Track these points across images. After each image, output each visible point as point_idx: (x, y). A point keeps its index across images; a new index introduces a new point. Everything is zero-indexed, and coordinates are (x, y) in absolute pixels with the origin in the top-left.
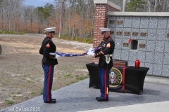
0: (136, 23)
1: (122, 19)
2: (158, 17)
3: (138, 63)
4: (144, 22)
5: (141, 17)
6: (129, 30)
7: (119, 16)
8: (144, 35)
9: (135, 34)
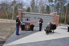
0: (28, 15)
2: (33, 14)
4: (30, 15)
7: (24, 13)
8: (30, 17)
9: (28, 17)
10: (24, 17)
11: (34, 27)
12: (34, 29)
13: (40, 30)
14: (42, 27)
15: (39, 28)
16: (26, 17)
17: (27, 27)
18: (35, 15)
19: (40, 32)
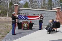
0: (26, 11)
1: (22, 10)
2: (31, 10)
3: (31, 22)
4: (28, 11)
5: (27, 9)
6: (24, 13)
7: (21, 9)
9: (26, 14)
10: (21, 14)
11: (33, 26)
12: (33, 28)
13: (41, 29)
14: (42, 25)
15: (39, 26)
16: (24, 14)
17: (25, 25)
18: (34, 11)
19: (40, 30)
